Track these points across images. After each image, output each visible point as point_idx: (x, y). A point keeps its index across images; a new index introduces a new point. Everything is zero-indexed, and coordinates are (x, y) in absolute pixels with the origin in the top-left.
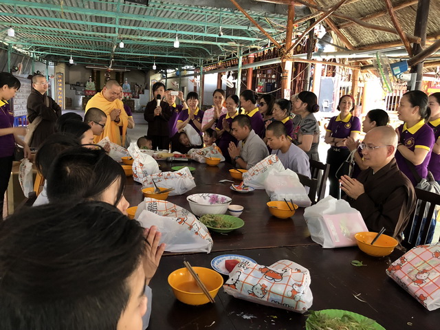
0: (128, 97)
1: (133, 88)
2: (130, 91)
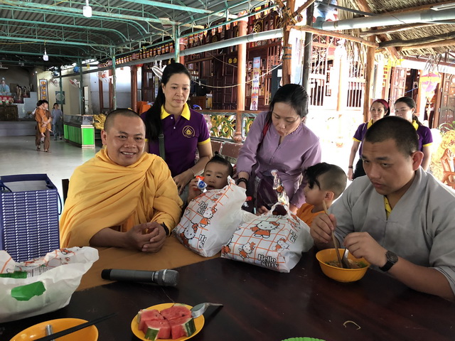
0: (7, 102)
1: (13, 90)
2: (10, 94)
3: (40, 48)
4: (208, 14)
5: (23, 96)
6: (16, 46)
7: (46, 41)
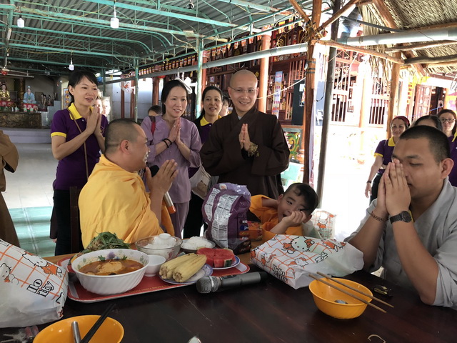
2: (35, 102)
3: (67, 58)
4: (232, 28)
5: (47, 105)
6: (42, 55)
7: (72, 51)
